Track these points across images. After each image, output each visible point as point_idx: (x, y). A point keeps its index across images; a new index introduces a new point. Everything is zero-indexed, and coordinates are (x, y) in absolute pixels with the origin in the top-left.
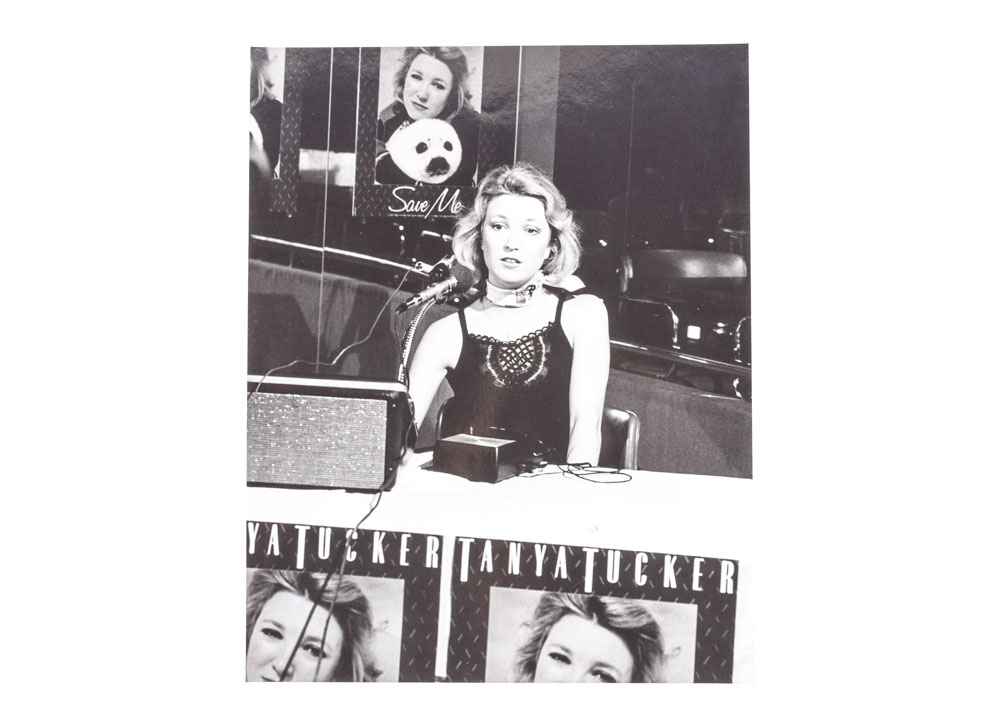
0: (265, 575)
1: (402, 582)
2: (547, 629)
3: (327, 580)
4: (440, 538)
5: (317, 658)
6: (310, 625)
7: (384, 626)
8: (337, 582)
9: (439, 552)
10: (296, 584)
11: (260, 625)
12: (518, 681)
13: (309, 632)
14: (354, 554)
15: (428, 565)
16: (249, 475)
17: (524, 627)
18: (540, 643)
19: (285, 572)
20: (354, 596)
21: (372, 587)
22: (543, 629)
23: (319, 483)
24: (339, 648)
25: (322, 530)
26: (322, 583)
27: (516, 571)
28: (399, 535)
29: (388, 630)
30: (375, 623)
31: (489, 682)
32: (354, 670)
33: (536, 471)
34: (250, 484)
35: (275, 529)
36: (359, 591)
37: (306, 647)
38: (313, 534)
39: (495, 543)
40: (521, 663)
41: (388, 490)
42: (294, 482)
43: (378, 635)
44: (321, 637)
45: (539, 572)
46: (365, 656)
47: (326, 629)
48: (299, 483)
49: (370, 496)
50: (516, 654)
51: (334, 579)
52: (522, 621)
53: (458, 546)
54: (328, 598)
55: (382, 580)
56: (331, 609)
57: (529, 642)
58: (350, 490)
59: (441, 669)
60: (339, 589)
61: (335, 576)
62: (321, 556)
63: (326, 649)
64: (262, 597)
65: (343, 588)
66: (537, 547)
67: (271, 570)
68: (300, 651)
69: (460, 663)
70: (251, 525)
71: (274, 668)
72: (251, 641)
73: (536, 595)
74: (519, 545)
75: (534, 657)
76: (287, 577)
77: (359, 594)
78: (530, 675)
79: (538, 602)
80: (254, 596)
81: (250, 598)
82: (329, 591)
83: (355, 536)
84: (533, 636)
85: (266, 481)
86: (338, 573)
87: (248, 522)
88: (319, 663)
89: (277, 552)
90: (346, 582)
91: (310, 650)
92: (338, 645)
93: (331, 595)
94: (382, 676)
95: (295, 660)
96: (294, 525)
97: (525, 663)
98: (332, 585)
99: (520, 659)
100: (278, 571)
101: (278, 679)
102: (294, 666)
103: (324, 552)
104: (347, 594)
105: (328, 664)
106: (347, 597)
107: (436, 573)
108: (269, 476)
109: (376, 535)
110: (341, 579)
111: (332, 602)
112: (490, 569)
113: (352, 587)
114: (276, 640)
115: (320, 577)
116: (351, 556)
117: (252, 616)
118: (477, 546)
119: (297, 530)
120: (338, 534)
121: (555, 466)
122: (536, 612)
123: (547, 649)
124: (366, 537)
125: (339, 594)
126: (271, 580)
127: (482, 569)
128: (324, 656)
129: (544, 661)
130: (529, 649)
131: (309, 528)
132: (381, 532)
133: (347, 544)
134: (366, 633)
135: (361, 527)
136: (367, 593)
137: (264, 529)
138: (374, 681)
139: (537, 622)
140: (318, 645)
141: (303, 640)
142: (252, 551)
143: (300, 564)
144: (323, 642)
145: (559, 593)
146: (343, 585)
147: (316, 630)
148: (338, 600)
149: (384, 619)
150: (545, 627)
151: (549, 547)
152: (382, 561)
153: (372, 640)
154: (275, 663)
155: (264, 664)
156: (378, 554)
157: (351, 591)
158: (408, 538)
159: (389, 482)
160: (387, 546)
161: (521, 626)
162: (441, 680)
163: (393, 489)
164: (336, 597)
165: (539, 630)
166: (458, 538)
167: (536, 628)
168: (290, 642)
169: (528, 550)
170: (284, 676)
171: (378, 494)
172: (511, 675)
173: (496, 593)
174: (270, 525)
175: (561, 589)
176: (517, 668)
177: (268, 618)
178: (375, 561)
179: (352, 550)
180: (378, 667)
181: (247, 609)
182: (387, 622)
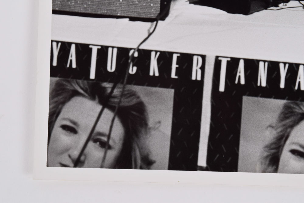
0: (64, 83)
1: (173, 91)
2: (288, 130)
3: (113, 88)
4: (204, 57)
5: (104, 150)
6: (99, 123)
7: (158, 125)
8: (121, 90)
9: (203, 68)
10: (89, 90)
11: (60, 122)
12: (264, 171)
13: (99, 129)
14: (135, 69)
15: (194, 78)
16: (54, 5)
17: (269, 129)
18: (283, 141)
19: (80, 81)
20: (134, 101)
21: (148, 94)
22: (285, 130)
23: (109, 13)
24: (121, 142)
25: (110, 50)
26: (109, 91)
27: (264, 84)
28: (171, 54)
29: (160, 128)
30: (151, 123)
31: (241, 171)
32: (133, 159)
33: (281, 5)
34: (54, 12)
35: (73, 48)
36: (138, 97)
37: (95, 141)
38: (103, 51)
39: (247, 61)
40: (267, 157)
41: (163, 19)
42: (89, 11)
43: (153, 132)
44: (107, 132)
45: (282, 85)
46: (142, 148)
47: (111, 127)
48: (93, 13)
49: (149, 24)
50: (262, 150)
51: (119, 88)
52: (268, 124)
53: (218, 63)
54: (114, 102)
55: (157, 89)
56: (116, 111)
57: (273, 141)
58: (132, 19)
59: (202, 161)
60: (122, 95)
61: (120, 85)
62: (109, 69)
63: (111, 143)
64: (62, 100)
65: (125, 95)
66: (281, 66)
67: (69, 79)
68: (91, 144)
69: (218, 156)
70: (55, 44)
71: (70, 156)
72: (52, 135)
73: (279, 104)
74: (266, 64)
75: (278, 152)
76: (81, 85)
77: (138, 100)
78: (274, 167)
79: (281, 108)
80: (56, 99)
81: (52, 101)
82: (115, 97)
83: (136, 55)
84: (276, 135)
85: (68, 10)
86: (122, 83)
87: (52, 41)
88: (105, 153)
89: (74, 66)
90: (128, 90)
91: (98, 143)
92: (120, 140)
93: (116, 100)
94: (155, 165)
95: (86, 151)
96: (89, 45)
97: (270, 157)
98: (116, 92)
99: (266, 154)
100: (74, 80)
101: (72, 165)
102: (85, 156)
103: (111, 66)
104: (128, 100)
105: (112, 154)
106: (129, 102)
107: (200, 84)
108: (70, 6)
109: (153, 54)
110: (124, 88)
111: (117, 105)
112: (243, 82)
113: (133, 94)
114: (72, 134)
115: (108, 86)
116: (133, 70)
117: (53, 115)
118: (233, 63)
119: (91, 49)
120: (123, 52)
121: (297, 2)
122: (279, 117)
123: (288, 146)
124: (145, 55)
125: (122, 100)
126: (69, 87)
127: (236, 82)
128: (110, 148)
129: (286, 156)
130: (273, 146)
131: (100, 47)
132: (156, 52)
133: (129, 61)
134: (143, 130)
135: (142, 47)
136: (145, 99)
137: (65, 47)
138: (149, 169)
139: (280, 124)
140: (105, 139)
141: (93, 135)
142: (55, 64)
143: (92, 76)
144: (109, 137)
145: (298, 102)
146: (126, 93)
147: (103, 127)
148: (122, 104)
149: (157, 120)
150: (287, 128)
151: (291, 65)
152: (157, 74)
153: (148, 136)
154: (70, 152)
155: (62, 153)
156: (154, 69)
157: (131, 98)
158: (178, 57)
159: (164, 13)
160: (162, 62)
161: (267, 127)
162: (202, 169)
163: (168, 19)
164: (120, 102)
165: (281, 131)
166: (217, 57)
167: (279, 130)
168: (83, 137)
169: (273, 67)
170: (78, 163)
171: (155, 23)
172: (258, 166)
173: (247, 101)
174: (70, 44)
175: (300, 99)
176: (263, 161)
177: (66, 116)
178: (151, 74)
179: (133, 66)
180: (153, 157)
181: (50, 109)
182: (160, 122)
